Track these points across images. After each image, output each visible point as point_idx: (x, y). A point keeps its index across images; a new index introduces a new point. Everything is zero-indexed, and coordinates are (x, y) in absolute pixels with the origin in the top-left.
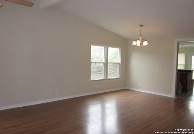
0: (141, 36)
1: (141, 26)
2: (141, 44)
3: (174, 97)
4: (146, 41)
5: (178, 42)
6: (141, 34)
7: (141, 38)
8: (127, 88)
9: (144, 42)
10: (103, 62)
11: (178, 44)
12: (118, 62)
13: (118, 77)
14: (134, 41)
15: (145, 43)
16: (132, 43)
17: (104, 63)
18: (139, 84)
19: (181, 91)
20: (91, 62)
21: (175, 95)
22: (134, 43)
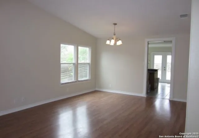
0: (115, 35)
1: (115, 24)
2: (115, 43)
3: (145, 96)
4: (120, 40)
5: (148, 42)
6: (114, 33)
7: (115, 37)
8: (97, 89)
9: (118, 41)
10: (73, 62)
11: (148, 44)
12: (88, 62)
13: (87, 78)
14: (108, 40)
15: (119, 43)
16: (106, 42)
17: (74, 64)
18: (110, 85)
19: (150, 89)
20: (61, 62)
21: (146, 94)
22: (108, 42)
